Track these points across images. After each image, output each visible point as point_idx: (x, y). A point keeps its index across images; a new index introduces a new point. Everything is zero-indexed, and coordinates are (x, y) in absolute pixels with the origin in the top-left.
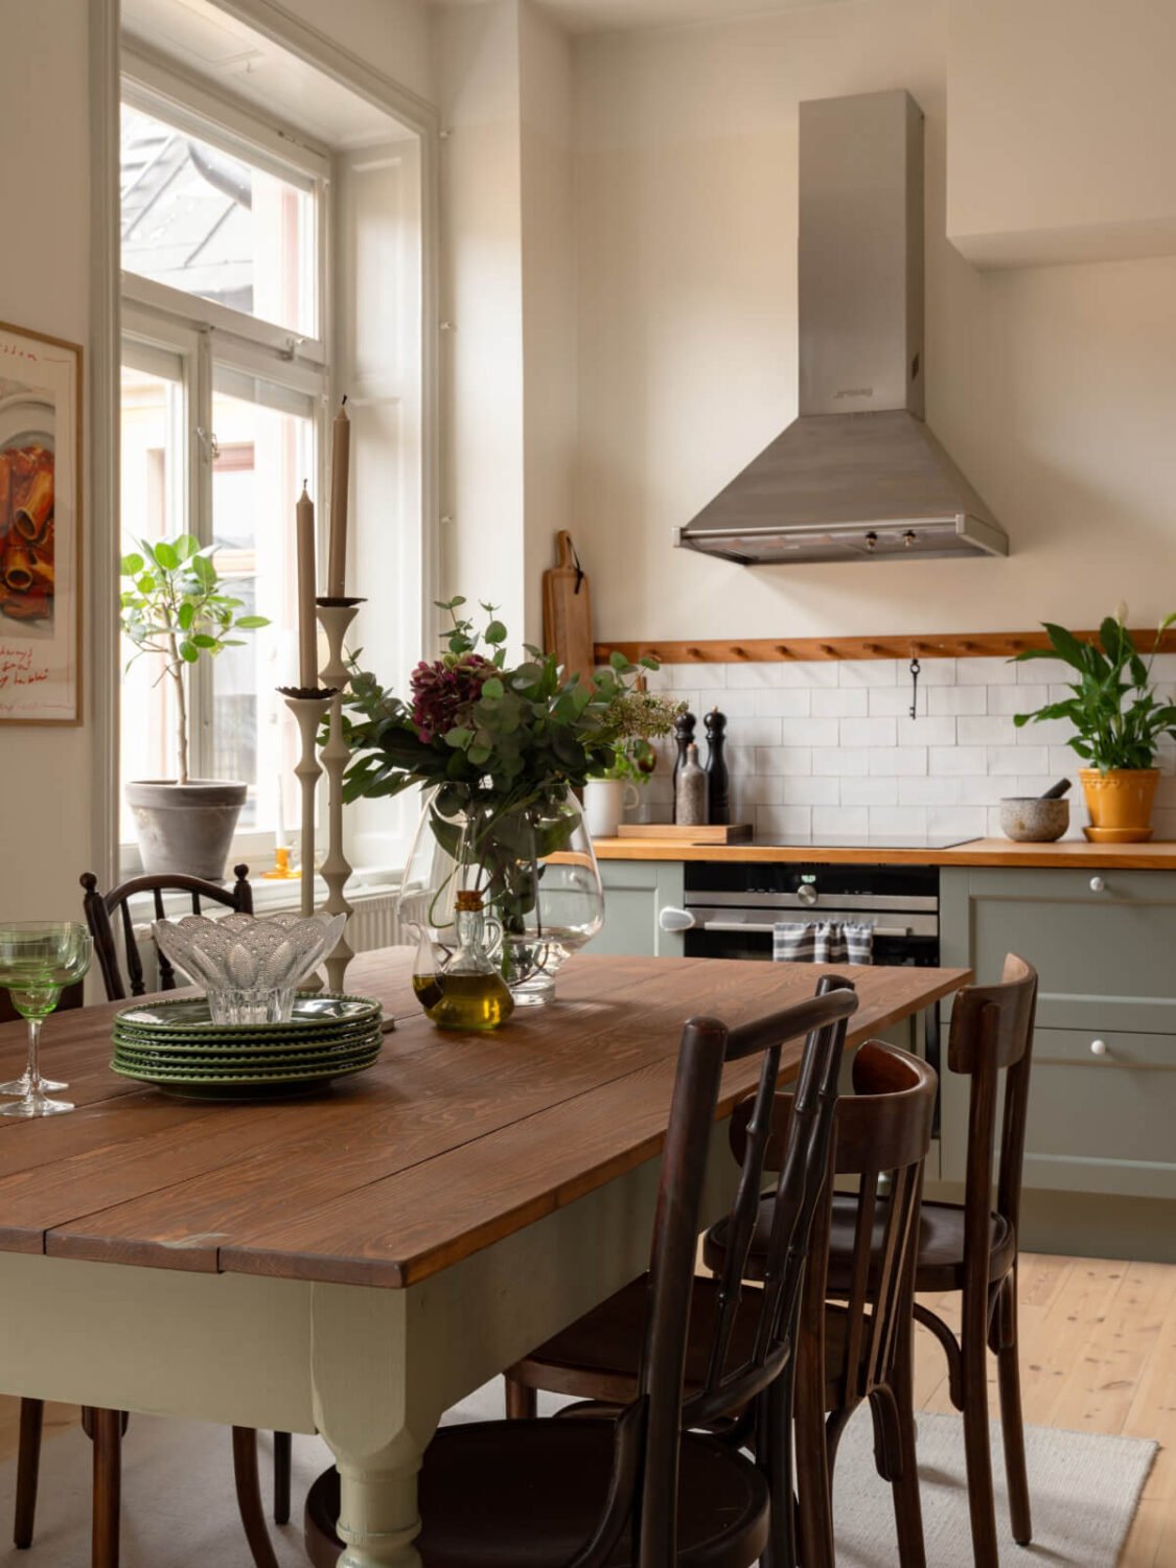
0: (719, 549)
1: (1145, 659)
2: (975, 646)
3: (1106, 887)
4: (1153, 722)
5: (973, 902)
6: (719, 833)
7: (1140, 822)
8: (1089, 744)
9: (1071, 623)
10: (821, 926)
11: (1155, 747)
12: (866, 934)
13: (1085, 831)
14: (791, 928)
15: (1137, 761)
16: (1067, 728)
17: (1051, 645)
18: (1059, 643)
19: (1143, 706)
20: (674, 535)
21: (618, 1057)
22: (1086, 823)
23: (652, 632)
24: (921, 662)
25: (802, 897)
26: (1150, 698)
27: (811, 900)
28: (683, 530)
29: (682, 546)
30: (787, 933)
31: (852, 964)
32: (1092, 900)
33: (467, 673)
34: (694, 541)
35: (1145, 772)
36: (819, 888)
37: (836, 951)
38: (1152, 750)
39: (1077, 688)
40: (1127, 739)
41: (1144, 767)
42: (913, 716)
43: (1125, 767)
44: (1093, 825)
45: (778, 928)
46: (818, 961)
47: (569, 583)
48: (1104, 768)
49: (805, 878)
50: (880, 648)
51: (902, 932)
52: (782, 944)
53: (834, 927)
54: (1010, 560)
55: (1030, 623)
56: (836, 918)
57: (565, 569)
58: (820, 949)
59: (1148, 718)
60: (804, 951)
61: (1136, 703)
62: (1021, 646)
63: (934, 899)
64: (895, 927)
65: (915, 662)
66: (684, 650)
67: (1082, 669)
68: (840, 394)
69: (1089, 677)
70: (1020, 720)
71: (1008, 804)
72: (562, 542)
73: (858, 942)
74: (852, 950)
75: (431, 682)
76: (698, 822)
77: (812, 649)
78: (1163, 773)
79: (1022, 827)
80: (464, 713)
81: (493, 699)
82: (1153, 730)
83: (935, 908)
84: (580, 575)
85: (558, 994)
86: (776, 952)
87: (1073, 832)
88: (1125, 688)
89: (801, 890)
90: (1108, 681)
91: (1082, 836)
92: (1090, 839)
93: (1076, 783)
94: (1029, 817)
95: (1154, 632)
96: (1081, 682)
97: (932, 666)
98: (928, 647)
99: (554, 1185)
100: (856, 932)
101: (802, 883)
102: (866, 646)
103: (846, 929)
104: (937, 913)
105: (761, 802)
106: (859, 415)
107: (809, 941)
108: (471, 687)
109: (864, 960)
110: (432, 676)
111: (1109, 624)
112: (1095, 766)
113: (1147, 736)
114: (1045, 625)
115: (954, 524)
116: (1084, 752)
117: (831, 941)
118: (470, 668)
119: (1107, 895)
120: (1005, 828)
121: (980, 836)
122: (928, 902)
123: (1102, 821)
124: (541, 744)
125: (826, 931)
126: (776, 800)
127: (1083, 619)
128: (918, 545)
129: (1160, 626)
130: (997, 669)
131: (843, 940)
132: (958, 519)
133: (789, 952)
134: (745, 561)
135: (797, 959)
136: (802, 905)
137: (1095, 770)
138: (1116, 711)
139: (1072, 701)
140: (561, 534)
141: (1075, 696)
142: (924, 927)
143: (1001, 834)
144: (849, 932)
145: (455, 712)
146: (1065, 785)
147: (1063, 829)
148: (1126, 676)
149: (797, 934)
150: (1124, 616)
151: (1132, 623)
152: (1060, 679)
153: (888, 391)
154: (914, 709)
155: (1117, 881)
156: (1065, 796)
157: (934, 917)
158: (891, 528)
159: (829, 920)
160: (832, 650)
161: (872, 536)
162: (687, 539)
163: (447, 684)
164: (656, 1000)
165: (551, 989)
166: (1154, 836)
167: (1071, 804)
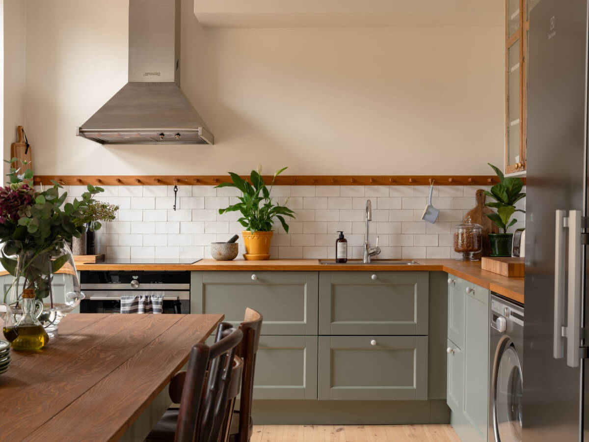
0: (94, 137)
1: (268, 187)
2: (200, 181)
3: (258, 278)
4: (271, 213)
5: (204, 285)
6: (92, 258)
7: (266, 252)
8: (246, 221)
9: (240, 173)
10: (141, 297)
11: (273, 222)
12: (160, 300)
13: (244, 256)
14: (128, 298)
15: (266, 228)
16: (239, 214)
17: (232, 181)
18: (235, 180)
19: (268, 206)
20: (76, 131)
21: (108, 359)
22: (245, 252)
23: (60, 171)
24: (178, 187)
25: (133, 285)
26: (270, 203)
27: (137, 286)
28: (80, 128)
29: (80, 135)
30: (127, 301)
31: (155, 313)
32: (252, 284)
33: (23, 192)
34: (86, 133)
35: (268, 232)
36: (140, 281)
37: (148, 307)
38: (271, 223)
39: (242, 199)
40: (261, 219)
41: (269, 230)
42: (175, 209)
43: (261, 230)
44: (247, 253)
45: (123, 299)
46: (140, 313)
47: (23, 149)
48: (253, 230)
49: (134, 277)
50: (161, 181)
51: (175, 298)
52: (124, 305)
53: (147, 297)
54: (215, 147)
55: (224, 172)
56: (147, 293)
57: (21, 143)
58: (141, 306)
59: (269, 210)
60: (134, 308)
61: (265, 205)
62: (219, 181)
63: (189, 284)
64: (172, 297)
65: (176, 187)
66: (75, 180)
67: (244, 191)
68: (147, 74)
69: (246, 194)
70: (221, 211)
71: (214, 245)
72: (20, 131)
73: (157, 303)
74: (154, 307)
75: (6, 196)
76: (82, 254)
77: (133, 180)
78: (274, 232)
79: (220, 254)
80: (22, 210)
81: (41, 204)
82: (271, 215)
83: (189, 289)
84: (28, 146)
85: (60, 333)
86: (122, 309)
87: (240, 256)
88: (261, 199)
89: (133, 282)
90: (255, 196)
91: (243, 258)
92: (246, 259)
93: (241, 236)
94: (224, 251)
95: (273, 176)
96: (243, 196)
97: (182, 188)
98: (181, 181)
99: (126, 419)
100: (157, 298)
101: (133, 279)
102: (155, 180)
103: (152, 298)
104: (189, 290)
105: (109, 245)
106: (154, 84)
107: (136, 303)
108: (25, 199)
109: (159, 311)
110: (6, 194)
111: (254, 173)
112: (249, 230)
113: (269, 218)
114: (230, 173)
115: (198, 131)
116: (245, 224)
117: (145, 303)
118: (25, 190)
119: (258, 281)
120: (213, 255)
121: (202, 258)
122: (185, 286)
123: (251, 252)
124: (57, 224)
125: (143, 299)
126: (115, 244)
127: (244, 171)
128: (180, 139)
129: (275, 175)
130: (209, 190)
131: (151, 302)
132: (200, 129)
133: (127, 308)
134: (103, 142)
135: (131, 312)
136: (132, 288)
137: (248, 232)
138: (257, 208)
139: (240, 204)
140: (19, 127)
141: (241, 202)
142: (184, 296)
143: (211, 257)
144: (153, 299)
145: (18, 210)
146: (236, 237)
147: (236, 255)
148: (261, 194)
149: (131, 301)
150: (260, 170)
151: (262, 174)
152: (234, 195)
153: (167, 75)
154: (175, 206)
155: (263, 276)
156: (236, 242)
157: (189, 292)
158: (169, 131)
159: (144, 294)
160: (140, 181)
161: (162, 134)
162: (82, 132)
163: (14, 197)
164: (103, 333)
165: (57, 330)
166: (271, 257)
167: (239, 245)
